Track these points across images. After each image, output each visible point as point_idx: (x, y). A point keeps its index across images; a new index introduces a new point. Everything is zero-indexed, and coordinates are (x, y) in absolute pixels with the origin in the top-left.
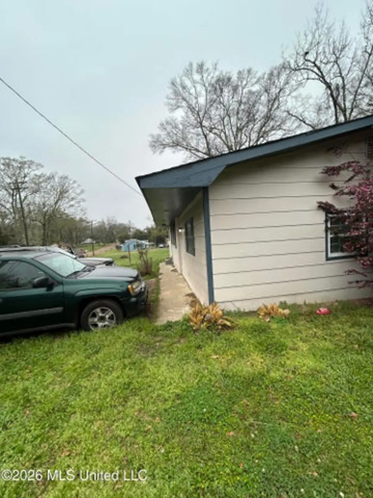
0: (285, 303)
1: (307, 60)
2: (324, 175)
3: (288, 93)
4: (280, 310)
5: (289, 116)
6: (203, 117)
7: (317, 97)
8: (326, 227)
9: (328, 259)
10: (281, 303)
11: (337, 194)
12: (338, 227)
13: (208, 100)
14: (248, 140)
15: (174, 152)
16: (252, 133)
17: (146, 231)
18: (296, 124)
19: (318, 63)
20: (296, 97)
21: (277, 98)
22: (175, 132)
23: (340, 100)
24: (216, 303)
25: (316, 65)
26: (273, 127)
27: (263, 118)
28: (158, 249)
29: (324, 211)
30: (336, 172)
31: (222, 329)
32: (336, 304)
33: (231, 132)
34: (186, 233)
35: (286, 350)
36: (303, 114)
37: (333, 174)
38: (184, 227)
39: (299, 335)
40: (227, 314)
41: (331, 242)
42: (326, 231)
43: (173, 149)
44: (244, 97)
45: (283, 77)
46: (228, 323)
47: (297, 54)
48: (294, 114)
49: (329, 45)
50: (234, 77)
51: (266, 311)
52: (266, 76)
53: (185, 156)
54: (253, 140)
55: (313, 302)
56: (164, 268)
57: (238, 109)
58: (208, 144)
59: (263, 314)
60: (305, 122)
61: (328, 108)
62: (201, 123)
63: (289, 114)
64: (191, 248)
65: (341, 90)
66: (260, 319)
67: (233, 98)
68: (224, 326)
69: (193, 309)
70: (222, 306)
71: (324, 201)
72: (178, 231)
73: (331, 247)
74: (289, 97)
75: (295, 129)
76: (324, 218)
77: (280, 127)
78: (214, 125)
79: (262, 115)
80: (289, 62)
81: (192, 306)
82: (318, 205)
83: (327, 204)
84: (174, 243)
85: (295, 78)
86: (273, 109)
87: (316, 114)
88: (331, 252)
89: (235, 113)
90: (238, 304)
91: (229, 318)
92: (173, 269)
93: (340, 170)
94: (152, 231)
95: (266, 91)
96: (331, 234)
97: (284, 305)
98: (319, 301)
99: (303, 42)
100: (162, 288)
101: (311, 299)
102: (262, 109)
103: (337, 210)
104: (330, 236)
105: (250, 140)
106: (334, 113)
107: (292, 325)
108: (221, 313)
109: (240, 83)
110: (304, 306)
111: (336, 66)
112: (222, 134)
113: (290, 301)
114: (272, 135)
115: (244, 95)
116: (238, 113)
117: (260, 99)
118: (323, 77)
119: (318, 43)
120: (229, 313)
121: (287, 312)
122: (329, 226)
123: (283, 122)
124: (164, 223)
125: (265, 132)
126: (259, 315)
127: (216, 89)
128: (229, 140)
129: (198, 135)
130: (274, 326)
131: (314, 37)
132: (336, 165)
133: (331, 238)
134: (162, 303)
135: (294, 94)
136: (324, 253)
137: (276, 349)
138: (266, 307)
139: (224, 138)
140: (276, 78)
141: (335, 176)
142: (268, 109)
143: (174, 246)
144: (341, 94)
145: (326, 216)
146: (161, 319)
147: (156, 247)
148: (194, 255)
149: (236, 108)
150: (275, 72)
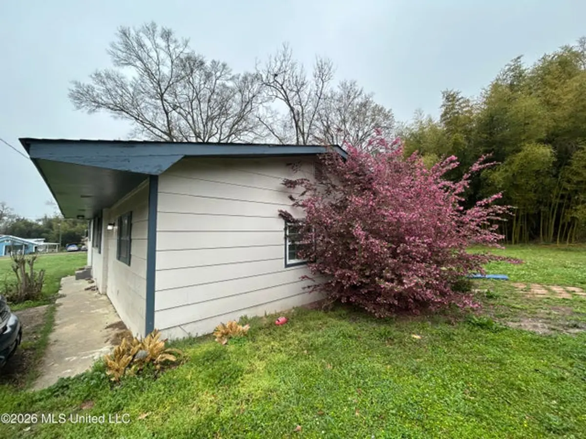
0: (246, 317)
1: (276, 81)
2: (283, 186)
3: (260, 101)
4: (240, 327)
5: (260, 123)
6: (166, 90)
7: (283, 115)
8: (286, 235)
9: (287, 266)
10: (242, 318)
11: (293, 205)
12: (295, 235)
13: (173, 74)
14: (219, 132)
15: (115, 118)
16: (223, 126)
17: (41, 223)
18: (266, 132)
19: (284, 87)
20: (267, 108)
21: (250, 102)
22: (120, 93)
23: (300, 124)
24: (156, 332)
25: (282, 88)
26: (245, 127)
27: (236, 115)
28: (64, 254)
29: (284, 219)
30: (292, 186)
31: (162, 369)
32: (293, 311)
33: (199, 118)
34: (120, 233)
35: (241, 376)
36: (272, 125)
37: (291, 187)
38: (117, 223)
39: (257, 353)
40: (171, 345)
41: (289, 249)
42: (286, 239)
43: (115, 114)
44: (217, 88)
45: (256, 86)
46: (172, 358)
47: (269, 72)
48: (265, 123)
49: (293, 78)
50: (208, 64)
51: (224, 331)
52: (241, 78)
53: (133, 127)
54: (224, 135)
55: (273, 313)
56: (70, 286)
57: (210, 97)
58: (169, 122)
59: (219, 335)
60: (273, 133)
61: (291, 127)
62: (162, 95)
63: (260, 120)
64: (124, 254)
65: (301, 116)
66: (217, 343)
67: (205, 83)
68: (166, 364)
69: (116, 347)
70: (164, 335)
71: (284, 210)
72: (106, 228)
73: (289, 253)
74: (261, 105)
75: (266, 136)
76: (284, 227)
77: (251, 130)
78: (179, 103)
79: (235, 112)
80: (261, 75)
81: (115, 342)
82: (279, 213)
83: (286, 213)
84: (97, 245)
85: (266, 91)
86: (246, 111)
87: (282, 129)
88: (290, 259)
89: (207, 99)
90: (188, 329)
91: (174, 350)
92: (89, 286)
93: (296, 184)
94: (54, 223)
95: (240, 91)
96: (289, 242)
97: (244, 321)
98: (278, 311)
99: (274, 65)
100: (57, 322)
101: (271, 310)
102: (235, 107)
103: (294, 219)
104: (288, 243)
105: (221, 133)
106: (296, 133)
107: (251, 342)
108: (162, 344)
109: (213, 72)
110: (265, 319)
111: (297, 96)
112: (189, 117)
113: (250, 314)
114: (244, 135)
115: (217, 85)
116: (209, 101)
117: (233, 96)
118: (288, 101)
119: (285, 72)
120: (175, 343)
121: (246, 328)
122: (288, 234)
123: (255, 126)
124: (82, 213)
125: (237, 130)
126: (215, 337)
127: (185, 66)
128: (196, 126)
129: (156, 108)
130: (232, 348)
131: (282, 65)
132: (293, 179)
133: (289, 246)
134: (53, 349)
135: (265, 104)
136: (284, 260)
137: (230, 377)
138: (224, 326)
139: (191, 122)
140: (249, 84)
141: (292, 189)
142: (241, 109)
143: (96, 250)
144: (301, 119)
145: (286, 224)
146: (47, 377)
147: (61, 251)
148: (129, 265)
149: (208, 96)
150: (249, 78)
